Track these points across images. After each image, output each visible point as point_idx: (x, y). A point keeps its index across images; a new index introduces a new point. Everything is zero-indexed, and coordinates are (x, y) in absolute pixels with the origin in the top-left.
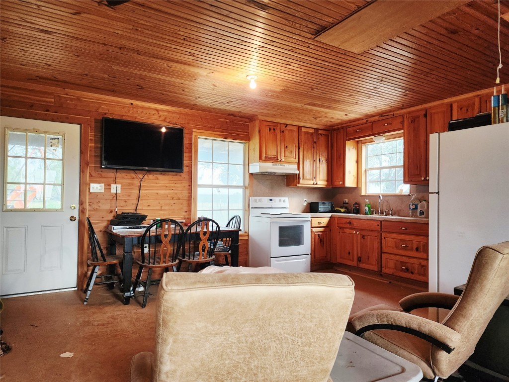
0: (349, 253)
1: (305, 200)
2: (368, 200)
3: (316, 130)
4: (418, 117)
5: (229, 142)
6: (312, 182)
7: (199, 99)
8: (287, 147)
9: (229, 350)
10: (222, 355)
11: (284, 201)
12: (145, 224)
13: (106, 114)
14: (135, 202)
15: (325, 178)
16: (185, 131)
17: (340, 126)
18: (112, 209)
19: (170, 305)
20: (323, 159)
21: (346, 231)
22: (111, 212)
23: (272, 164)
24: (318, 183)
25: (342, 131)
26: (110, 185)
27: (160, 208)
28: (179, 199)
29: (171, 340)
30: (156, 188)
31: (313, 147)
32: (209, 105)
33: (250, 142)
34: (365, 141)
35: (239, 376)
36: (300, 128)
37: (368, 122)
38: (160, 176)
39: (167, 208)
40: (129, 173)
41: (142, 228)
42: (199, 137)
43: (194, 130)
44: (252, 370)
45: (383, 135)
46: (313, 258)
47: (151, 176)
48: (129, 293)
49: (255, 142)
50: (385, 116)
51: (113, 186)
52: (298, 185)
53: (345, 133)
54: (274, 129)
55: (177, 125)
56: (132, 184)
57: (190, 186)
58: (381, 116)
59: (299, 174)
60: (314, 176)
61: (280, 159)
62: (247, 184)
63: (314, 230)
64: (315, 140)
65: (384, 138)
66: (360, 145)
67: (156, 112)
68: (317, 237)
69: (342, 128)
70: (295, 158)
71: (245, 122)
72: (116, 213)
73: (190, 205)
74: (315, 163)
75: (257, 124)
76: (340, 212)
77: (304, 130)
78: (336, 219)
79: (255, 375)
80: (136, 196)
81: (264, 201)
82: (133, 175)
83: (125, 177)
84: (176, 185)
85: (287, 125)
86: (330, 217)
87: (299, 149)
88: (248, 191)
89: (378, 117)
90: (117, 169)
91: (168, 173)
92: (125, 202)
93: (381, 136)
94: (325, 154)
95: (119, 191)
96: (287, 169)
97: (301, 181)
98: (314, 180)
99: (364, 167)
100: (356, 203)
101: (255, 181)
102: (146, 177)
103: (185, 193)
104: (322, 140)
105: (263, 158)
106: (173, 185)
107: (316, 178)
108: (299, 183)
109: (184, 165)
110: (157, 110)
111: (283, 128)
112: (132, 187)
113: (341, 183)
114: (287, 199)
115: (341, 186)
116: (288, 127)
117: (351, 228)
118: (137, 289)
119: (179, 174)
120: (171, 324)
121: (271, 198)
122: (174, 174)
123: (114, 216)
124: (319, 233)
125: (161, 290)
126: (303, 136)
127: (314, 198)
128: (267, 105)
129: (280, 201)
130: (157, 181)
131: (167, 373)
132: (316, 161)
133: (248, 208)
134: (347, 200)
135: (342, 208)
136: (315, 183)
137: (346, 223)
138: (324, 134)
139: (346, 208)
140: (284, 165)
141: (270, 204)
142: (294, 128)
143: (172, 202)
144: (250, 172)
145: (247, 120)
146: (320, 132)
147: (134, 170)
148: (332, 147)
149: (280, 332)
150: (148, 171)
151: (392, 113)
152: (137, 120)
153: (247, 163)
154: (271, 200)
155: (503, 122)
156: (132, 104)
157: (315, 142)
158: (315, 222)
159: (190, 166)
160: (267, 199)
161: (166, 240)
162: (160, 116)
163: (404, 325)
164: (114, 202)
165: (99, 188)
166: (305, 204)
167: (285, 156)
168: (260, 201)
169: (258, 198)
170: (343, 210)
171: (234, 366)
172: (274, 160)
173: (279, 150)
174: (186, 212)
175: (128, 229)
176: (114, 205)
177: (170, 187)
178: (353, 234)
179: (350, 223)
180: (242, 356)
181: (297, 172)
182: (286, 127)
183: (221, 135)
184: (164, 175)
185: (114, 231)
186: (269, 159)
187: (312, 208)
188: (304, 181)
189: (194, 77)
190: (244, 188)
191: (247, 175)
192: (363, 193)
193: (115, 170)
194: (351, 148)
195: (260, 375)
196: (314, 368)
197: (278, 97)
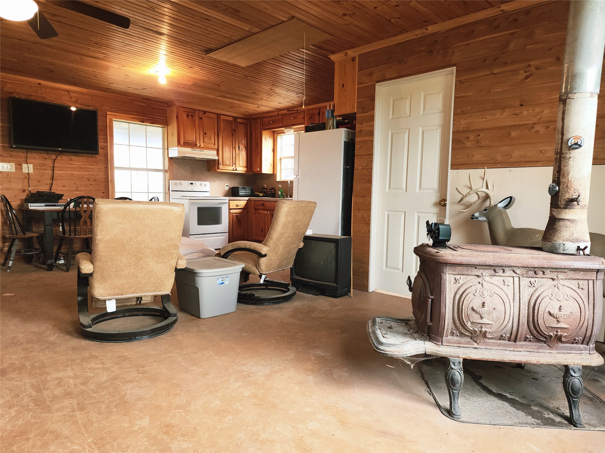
0: (262, 230)
1: (226, 185)
2: (280, 186)
3: (235, 118)
4: (314, 114)
5: (146, 125)
6: (231, 168)
7: (112, 84)
8: (205, 134)
9: (127, 231)
10: (124, 233)
11: (205, 185)
12: (62, 202)
13: (11, 93)
14: (49, 182)
15: (245, 165)
16: (99, 113)
17: (257, 116)
18: (24, 188)
19: (99, 210)
20: (242, 147)
21: (260, 211)
22: (24, 191)
23: (191, 149)
24: (238, 169)
25: (259, 121)
26: (20, 165)
27: (76, 189)
28: (95, 180)
29: (100, 225)
30: (70, 169)
31: (233, 135)
32: (123, 90)
33: (168, 127)
34: (279, 132)
35: (133, 244)
36: (218, 115)
37: (279, 115)
38: (73, 158)
39: (83, 189)
40: (40, 153)
41: (59, 206)
42: (114, 119)
43: (108, 113)
44: (138, 241)
45: (292, 127)
46: (231, 235)
47: (64, 157)
48: (51, 261)
49: (173, 128)
50: (292, 110)
51: (24, 166)
52: (217, 170)
53: (262, 123)
54: (192, 116)
55: (89, 106)
56: (45, 165)
57: (106, 168)
58: (289, 111)
59: (218, 160)
60: (234, 162)
61: (199, 145)
62: (167, 168)
63: (232, 211)
64: (234, 128)
65: (293, 131)
66: (275, 134)
67: (66, 93)
68: (235, 218)
69: (259, 118)
70: (215, 145)
71: (163, 107)
72: (29, 192)
73: (107, 187)
74: (234, 149)
75: (175, 109)
76: (259, 196)
77: (222, 117)
78: (252, 202)
79: (140, 244)
80: (49, 177)
81: (185, 184)
82: (45, 156)
83: (37, 157)
84: (92, 167)
85: (205, 112)
86: (248, 200)
87: (218, 135)
88: (167, 175)
89: (286, 111)
90: (27, 149)
91: (82, 154)
92: (39, 181)
93: (290, 128)
94: (244, 142)
95: (31, 171)
96: (206, 155)
97: (221, 167)
98: (234, 166)
99: (278, 156)
100: (272, 189)
101: (175, 165)
102: (59, 158)
103: (102, 175)
104: (241, 128)
105: (182, 143)
106: (88, 166)
107: (235, 164)
108: (218, 169)
109: (100, 147)
110: (68, 91)
111: (201, 114)
112: (44, 168)
113: (258, 169)
114: (208, 183)
115: (258, 173)
116: (207, 114)
117: (264, 209)
118: (57, 262)
119: (94, 156)
120: (100, 217)
121: (192, 182)
122: (90, 155)
123: (28, 196)
124: (237, 214)
125: (95, 204)
126: (222, 124)
127: (235, 183)
128: (181, 94)
129: (201, 185)
130: (71, 162)
131: (99, 240)
132: (235, 148)
133: (168, 191)
134: (265, 186)
135: (261, 193)
136: (235, 169)
137: (260, 205)
138: (243, 123)
139: (264, 192)
140: (203, 151)
141: (190, 188)
142: (213, 116)
143: (88, 183)
144: (170, 156)
145: (165, 105)
146: (239, 120)
147: (46, 150)
148: (251, 135)
149: (150, 225)
150: (61, 152)
151: (296, 109)
152: (46, 101)
153: (166, 148)
154: (192, 184)
155: (331, 129)
156: (40, 84)
157: (234, 130)
158: (233, 204)
159: (105, 148)
160: (188, 182)
161: (85, 214)
162: (71, 98)
163: (243, 247)
164: (26, 181)
165: (9, 167)
166: (227, 188)
167: (204, 142)
168: (180, 184)
169: (178, 182)
170: (261, 195)
171: (130, 239)
172: (193, 145)
173: (198, 137)
174: (103, 193)
175: (45, 206)
176: (27, 184)
177: (85, 168)
178: (265, 214)
179: (263, 205)
180: (133, 235)
181: (217, 158)
182: (204, 114)
183: (137, 118)
184: (78, 156)
185: (30, 208)
186: (187, 144)
187: (233, 192)
188: (224, 166)
189: (106, 68)
190: (164, 171)
191: (167, 160)
192: (278, 179)
193: (25, 150)
194: (268, 138)
195: (142, 244)
196: (169, 243)
197: (189, 89)
